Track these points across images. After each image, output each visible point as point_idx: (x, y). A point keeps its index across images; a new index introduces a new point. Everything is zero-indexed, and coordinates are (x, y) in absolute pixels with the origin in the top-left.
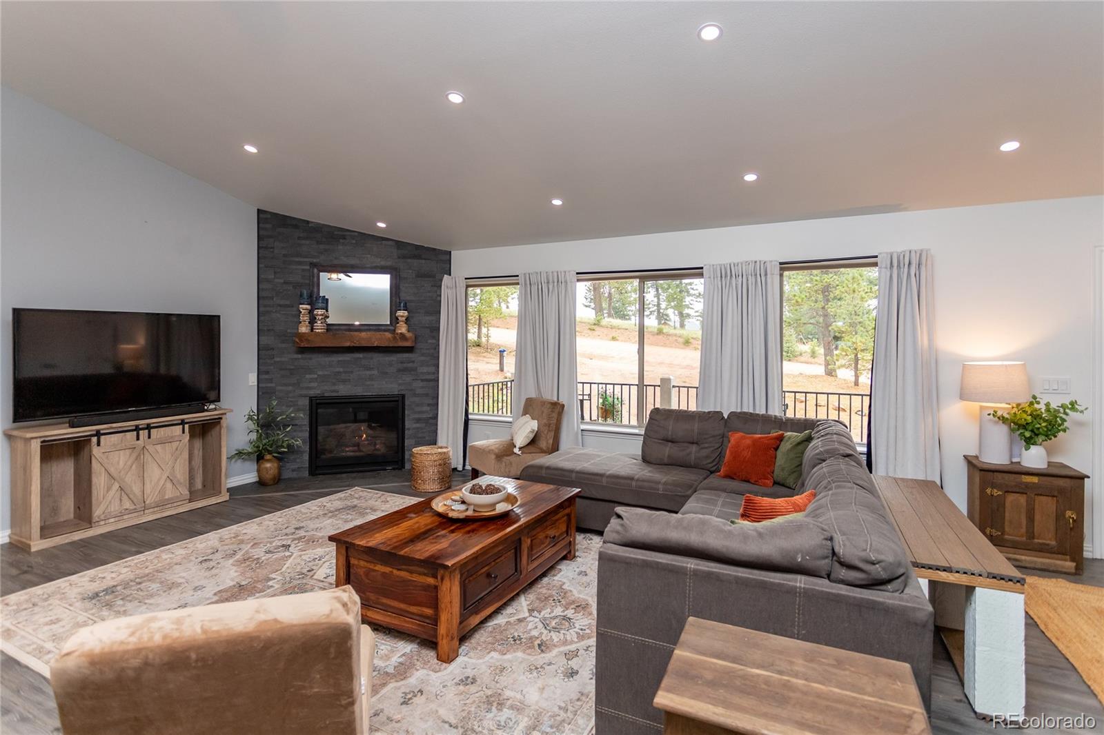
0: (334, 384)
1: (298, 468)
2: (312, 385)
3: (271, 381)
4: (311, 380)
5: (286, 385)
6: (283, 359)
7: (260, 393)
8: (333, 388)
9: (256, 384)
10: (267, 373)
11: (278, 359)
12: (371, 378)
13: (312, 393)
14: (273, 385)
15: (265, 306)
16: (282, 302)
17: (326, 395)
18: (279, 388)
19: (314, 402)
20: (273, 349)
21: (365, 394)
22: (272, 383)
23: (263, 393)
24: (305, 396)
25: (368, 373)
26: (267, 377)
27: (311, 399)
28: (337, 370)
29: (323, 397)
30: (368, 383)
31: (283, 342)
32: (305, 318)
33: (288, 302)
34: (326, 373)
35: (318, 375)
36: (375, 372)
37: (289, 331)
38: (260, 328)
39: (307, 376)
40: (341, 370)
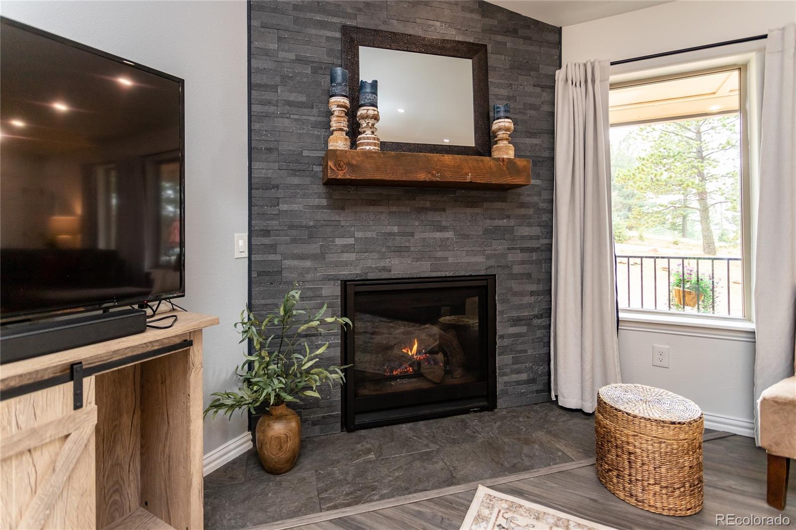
0: (383, 256)
1: (323, 417)
2: (346, 257)
3: (273, 248)
4: (346, 249)
5: (302, 257)
6: (295, 207)
7: (254, 275)
8: (382, 264)
9: (246, 254)
10: (266, 233)
11: (284, 207)
12: (444, 245)
13: (347, 273)
14: (278, 257)
15: (263, 103)
16: (292, 97)
17: (371, 276)
18: (287, 263)
19: (351, 291)
20: (277, 187)
21: (434, 274)
22: (275, 253)
23: (259, 274)
24: (333, 278)
25: (438, 235)
26: (267, 241)
27: (345, 284)
28: (389, 229)
29: (365, 282)
30: (440, 254)
31: (294, 172)
32: (338, 122)
33: (303, 99)
34: (369, 235)
35: (356, 239)
36: (449, 234)
37: (305, 153)
38: (254, 144)
39: (339, 241)
40: (395, 229)
